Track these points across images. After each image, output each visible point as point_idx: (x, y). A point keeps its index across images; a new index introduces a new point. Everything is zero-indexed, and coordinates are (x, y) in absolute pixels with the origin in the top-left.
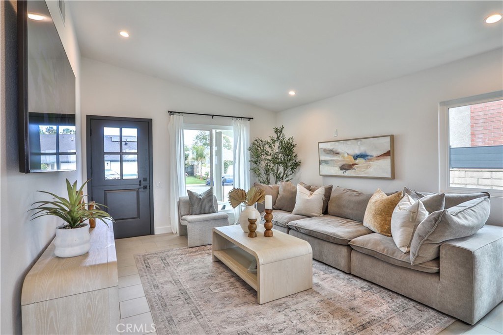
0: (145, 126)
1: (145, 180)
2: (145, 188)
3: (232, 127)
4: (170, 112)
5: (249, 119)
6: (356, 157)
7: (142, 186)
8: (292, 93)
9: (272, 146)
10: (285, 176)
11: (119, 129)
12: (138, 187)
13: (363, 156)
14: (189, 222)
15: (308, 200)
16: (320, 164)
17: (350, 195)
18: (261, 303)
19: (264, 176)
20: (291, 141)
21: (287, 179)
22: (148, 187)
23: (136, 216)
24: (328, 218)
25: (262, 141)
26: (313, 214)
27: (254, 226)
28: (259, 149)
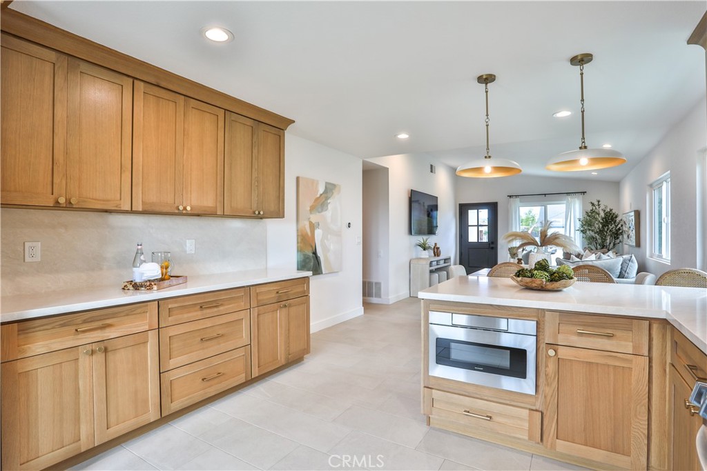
0: (493, 207)
1: (492, 243)
3: (565, 202)
4: (510, 196)
5: (584, 193)
8: (595, 173)
22: (495, 248)
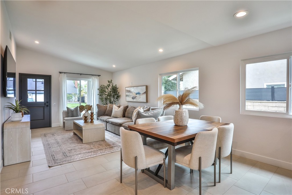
0: (48, 79)
1: (47, 102)
2: (47, 106)
3: (91, 79)
4: (60, 73)
5: (99, 76)
6: (137, 94)
7: (46, 105)
8: (114, 66)
9: (108, 88)
10: (114, 101)
11: (35, 79)
12: (44, 105)
13: (139, 93)
14: (66, 120)
15: (116, 111)
16: (126, 96)
17: (132, 109)
18: (83, 143)
19: (105, 102)
20: (116, 86)
21: (115, 103)
22: (49, 106)
23: (43, 119)
24: (124, 118)
25: (104, 86)
26: (118, 117)
27: (86, 119)
28: (103, 89)
